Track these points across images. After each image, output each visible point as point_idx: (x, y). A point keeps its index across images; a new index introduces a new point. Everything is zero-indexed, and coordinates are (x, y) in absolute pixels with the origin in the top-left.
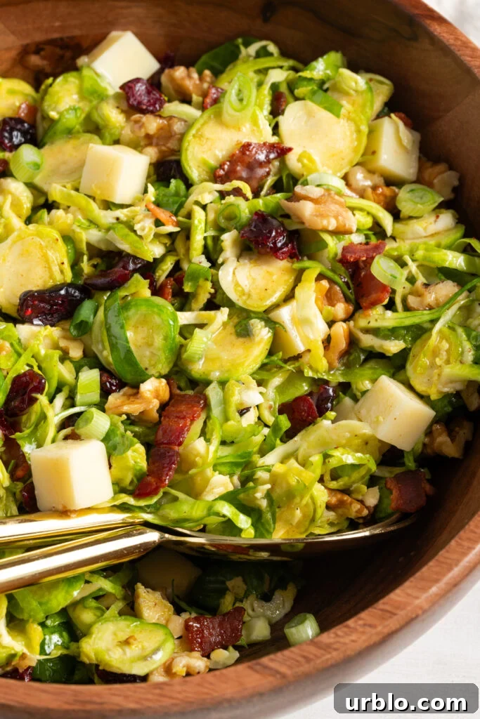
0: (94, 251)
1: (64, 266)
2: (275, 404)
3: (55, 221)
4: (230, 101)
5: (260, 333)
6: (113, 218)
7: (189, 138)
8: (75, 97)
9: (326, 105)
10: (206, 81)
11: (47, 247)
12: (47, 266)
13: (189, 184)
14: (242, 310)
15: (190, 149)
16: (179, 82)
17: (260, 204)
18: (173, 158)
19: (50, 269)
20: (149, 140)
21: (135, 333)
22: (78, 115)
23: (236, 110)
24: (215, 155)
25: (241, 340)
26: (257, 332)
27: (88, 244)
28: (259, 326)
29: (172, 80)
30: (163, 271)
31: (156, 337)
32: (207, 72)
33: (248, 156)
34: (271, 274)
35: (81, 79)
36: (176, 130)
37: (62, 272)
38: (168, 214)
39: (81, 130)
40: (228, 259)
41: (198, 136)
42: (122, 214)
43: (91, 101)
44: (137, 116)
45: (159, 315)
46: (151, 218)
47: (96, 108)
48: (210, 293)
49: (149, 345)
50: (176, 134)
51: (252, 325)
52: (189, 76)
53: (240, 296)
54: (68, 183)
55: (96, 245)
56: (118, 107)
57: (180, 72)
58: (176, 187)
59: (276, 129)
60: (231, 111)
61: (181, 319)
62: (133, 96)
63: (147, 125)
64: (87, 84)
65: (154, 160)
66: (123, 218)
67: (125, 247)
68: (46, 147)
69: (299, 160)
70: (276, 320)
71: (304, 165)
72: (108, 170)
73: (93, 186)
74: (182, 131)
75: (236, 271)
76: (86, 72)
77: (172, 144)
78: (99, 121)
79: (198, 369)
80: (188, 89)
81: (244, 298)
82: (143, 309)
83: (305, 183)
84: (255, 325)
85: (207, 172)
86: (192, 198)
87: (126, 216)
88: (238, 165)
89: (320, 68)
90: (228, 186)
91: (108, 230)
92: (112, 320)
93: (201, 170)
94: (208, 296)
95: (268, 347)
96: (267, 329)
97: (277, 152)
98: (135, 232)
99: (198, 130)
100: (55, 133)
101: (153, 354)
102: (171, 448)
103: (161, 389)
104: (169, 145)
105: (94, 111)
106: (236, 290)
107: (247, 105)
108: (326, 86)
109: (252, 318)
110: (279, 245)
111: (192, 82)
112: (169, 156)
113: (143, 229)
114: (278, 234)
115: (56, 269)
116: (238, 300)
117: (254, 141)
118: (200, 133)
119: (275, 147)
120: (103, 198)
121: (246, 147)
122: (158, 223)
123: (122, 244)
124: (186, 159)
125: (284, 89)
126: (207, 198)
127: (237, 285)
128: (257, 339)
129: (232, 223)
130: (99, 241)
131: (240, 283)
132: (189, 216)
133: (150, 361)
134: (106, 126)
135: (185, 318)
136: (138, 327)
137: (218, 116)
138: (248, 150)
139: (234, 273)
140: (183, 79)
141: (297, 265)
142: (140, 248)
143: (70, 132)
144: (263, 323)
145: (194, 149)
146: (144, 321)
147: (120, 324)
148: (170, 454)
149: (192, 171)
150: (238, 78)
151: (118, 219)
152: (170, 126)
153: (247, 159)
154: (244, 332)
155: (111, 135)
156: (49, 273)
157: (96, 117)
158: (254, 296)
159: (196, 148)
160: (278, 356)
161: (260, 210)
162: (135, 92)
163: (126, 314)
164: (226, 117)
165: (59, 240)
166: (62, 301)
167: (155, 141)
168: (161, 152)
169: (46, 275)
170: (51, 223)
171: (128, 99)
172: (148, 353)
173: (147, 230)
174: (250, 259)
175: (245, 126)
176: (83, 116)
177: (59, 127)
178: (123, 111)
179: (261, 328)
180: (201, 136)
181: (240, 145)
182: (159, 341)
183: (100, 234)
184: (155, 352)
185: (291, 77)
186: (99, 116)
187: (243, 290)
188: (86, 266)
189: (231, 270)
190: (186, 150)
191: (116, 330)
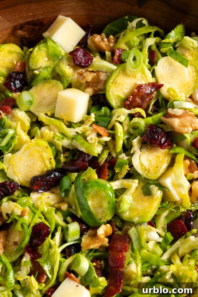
0: (65, 150)
1: (51, 160)
2: (165, 225)
3: (45, 135)
4: (130, 63)
5: (156, 193)
6: (75, 132)
7: (110, 83)
8: (46, 59)
9: (179, 60)
10: (111, 42)
11: (42, 151)
12: (43, 161)
13: (111, 108)
14: (146, 179)
15: (111, 90)
16: (98, 44)
17: (150, 120)
18: (101, 93)
19: (44, 162)
20: (88, 84)
21: (93, 201)
22: (49, 70)
23: (134, 68)
24: (123, 92)
25: (147, 197)
26: (155, 193)
27: (63, 147)
28: (156, 190)
29: (94, 42)
30: (103, 159)
31: (104, 203)
32: (111, 37)
33: (141, 92)
34: (159, 157)
35: (47, 47)
36: (102, 79)
37: (50, 162)
38: (103, 129)
39: (50, 78)
40: (136, 151)
41: (115, 82)
42: (79, 130)
43: (54, 61)
44: (80, 70)
45: (104, 191)
46: (95, 132)
47: (58, 65)
48: (128, 170)
49: (101, 207)
50: (102, 81)
51: (152, 189)
52: (102, 40)
53: (144, 172)
54: (48, 111)
55: (67, 147)
56: (69, 65)
57: (97, 38)
58: (105, 111)
59: (153, 74)
60: (131, 69)
61: (114, 186)
62: (77, 59)
63: (87, 77)
64: (51, 51)
65: (91, 94)
66: (80, 132)
67: (83, 149)
68: (33, 88)
69: (167, 92)
70: (164, 185)
71: (170, 94)
72: (70, 105)
73: (62, 114)
74: (105, 79)
75: (141, 157)
76: (50, 43)
77: (100, 86)
78: (60, 73)
79: (126, 216)
80: (103, 47)
81: (146, 172)
82: (95, 188)
83: (173, 107)
84: (153, 189)
85: (120, 101)
86: (114, 118)
87: (81, 131)
88: (136, 98)
89: (173, 35)
90: (132, 111)
91: (73, 139)
92: (80, 195)
93: (117, 100)
94: (127, 172)
95: (161, 200)
96: (160, 191)
97: (156, 87)
98: (87, 141)
99: (114, 80)
100: (37, 81)
101: (103, 212)
102: (119, 270)
103: (108, 230)
104: (99, 87)
105: (57, 67)
106: (141, 168)
107: (139, 65)
108: (177, 46)
109: (151, 184)
110: (162, 142)
111: (105, 43)
112: (99, 92)
113: (91, 139)
114: (162, 137)
115: (47, 162)
116: (143, 174)
117: (143, 82)
118: (115, 81)
119: (154, 85)
120: (68, 120)
121: (139, 87)
122: (99, 135)
123: (81, 148)
124: (109, 96)
125: (154, 48)
126: (122, 118)
127: (142, 165)
128: (155, 197)
129: (137, 131)
130: (68, 145)
131: (143, 164)
132: (113, 128)
133: (102, 215)
134: (64, 76)
135: (116, 185)
136: (94, 198)
137: (124, 71)
138: (141, 89)
139: (140, 158)
140: (100, 42)
141: (172, 152)
142: (91, 150)
143: (45, 79)
144: (157, 188)
145: (112, 90)
146: (97, 194)
147: (84, 198)
148: (118, 274)
149: (113, 102)
150: (133, 51)
151: (77, 133)
152: (98, 76)
153: (141, 94)
154: (147, 193)
155: (67, 81)
156: (44, 164)
157: (57, 70)
158: (152, 171)
159: (114, 89)
160: (166, 204)
161: (151, 124)
162: (78, 57)
163: (87, 191)
164: (128, 72)
165: (48, 148)
166: (52, 179)
167: (91, 85)
168: (94, 90)
169: (43, 165)
170: (42, 137)
171: (74, 61)
172: (100, 211)
173: (94, 140)
174: (147, 149)
175: (138, 75)
176: (51, 70)
177: (40, 78)
178: (72, 67)
179: (157, 191)
180: (116, 83)
181: (137, 86)
182: (105, 205)
183: (69, 141)
184: (104, 210)
185: (157, 41)
186: (60, 70)
187: (145, 168)
188: (62, 158)
189: (138, 157)
190: (109, 91)
191: (83, 201)
